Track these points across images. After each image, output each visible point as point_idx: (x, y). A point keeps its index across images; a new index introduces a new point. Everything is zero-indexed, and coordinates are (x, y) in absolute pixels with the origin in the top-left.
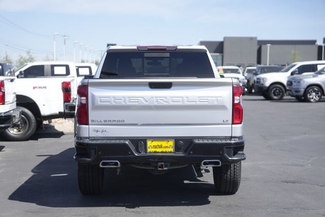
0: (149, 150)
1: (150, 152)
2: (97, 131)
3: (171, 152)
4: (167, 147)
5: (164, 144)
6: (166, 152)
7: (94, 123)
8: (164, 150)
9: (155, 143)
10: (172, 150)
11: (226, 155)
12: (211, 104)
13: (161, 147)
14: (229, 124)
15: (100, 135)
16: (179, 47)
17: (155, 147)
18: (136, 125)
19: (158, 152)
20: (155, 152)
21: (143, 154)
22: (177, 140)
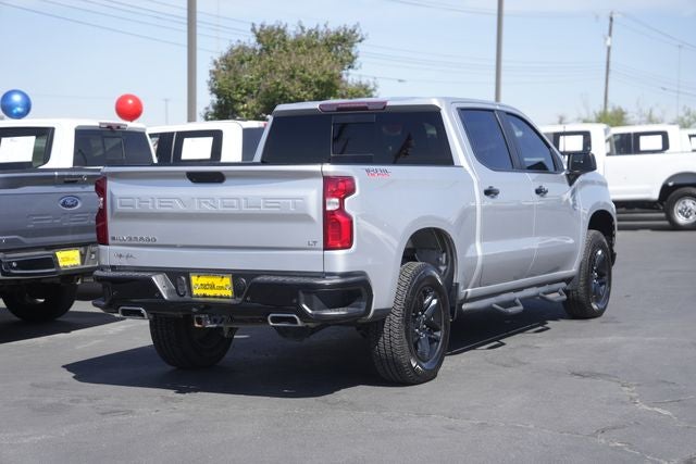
0: (195, 292)
1: (197, 296)
2: (121, 256)
3: (228, 297)
4: (221, 288)
5: (217, 281)
6: (221, 297)
7: (116, 242)
8: (218, 293)
9: (204, 280)
10: (229, 293)
11: (304, 306)
12: (284, 212)
13: (212, 287)
14: (319, 249)
15: (124, 262)
16: (388, 104)
17: (204, 286)
18: (174, 246)
19: (209, 297)
20: (205, 296)
21: (187, 297)
22: (236, 275)
